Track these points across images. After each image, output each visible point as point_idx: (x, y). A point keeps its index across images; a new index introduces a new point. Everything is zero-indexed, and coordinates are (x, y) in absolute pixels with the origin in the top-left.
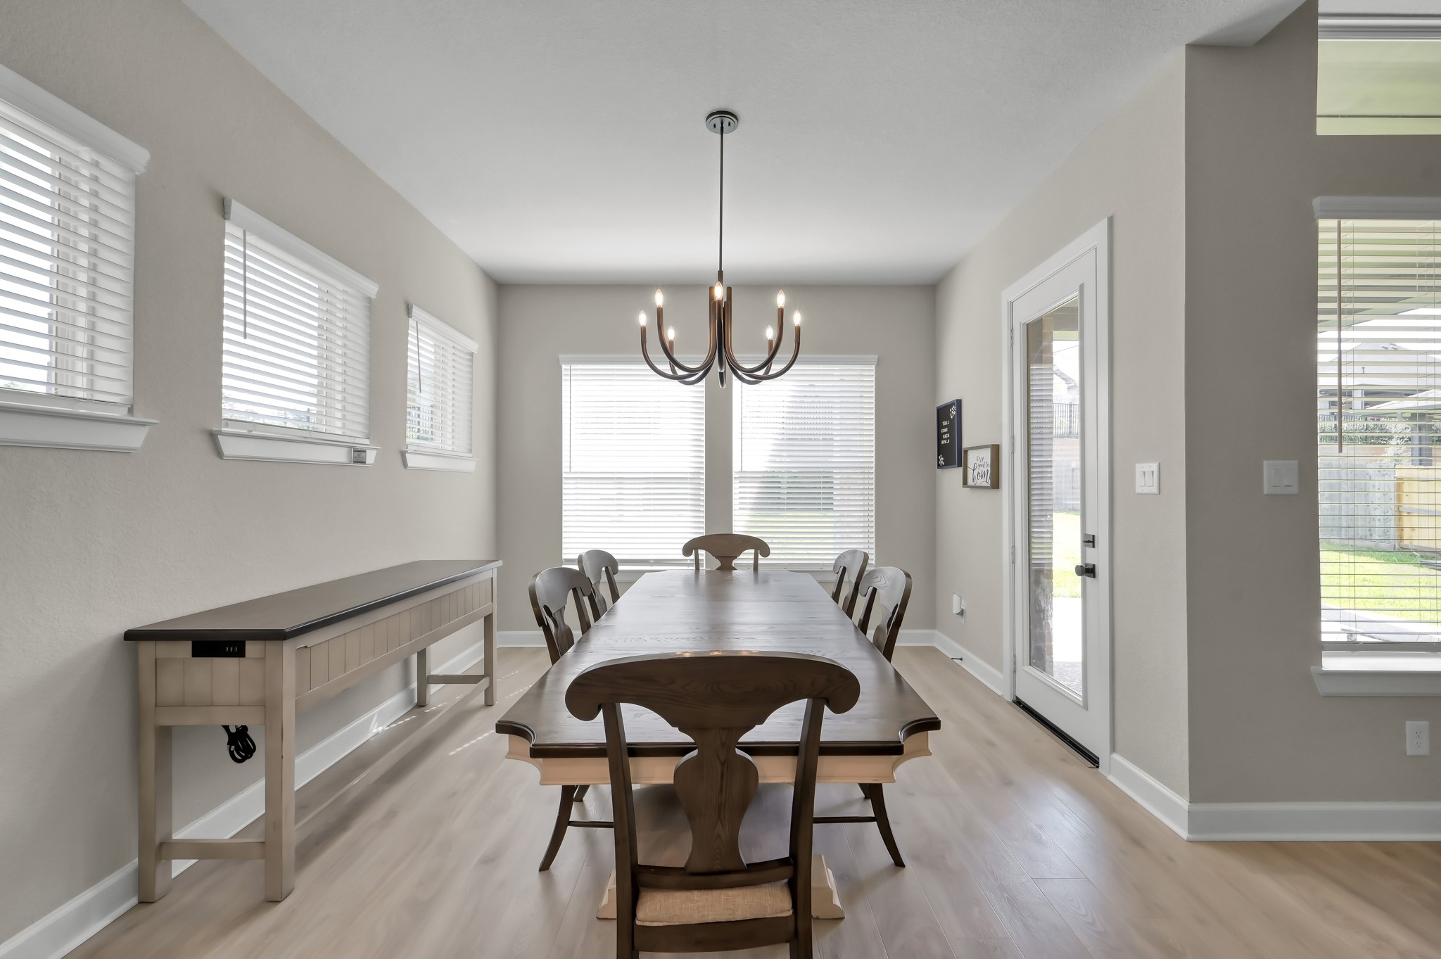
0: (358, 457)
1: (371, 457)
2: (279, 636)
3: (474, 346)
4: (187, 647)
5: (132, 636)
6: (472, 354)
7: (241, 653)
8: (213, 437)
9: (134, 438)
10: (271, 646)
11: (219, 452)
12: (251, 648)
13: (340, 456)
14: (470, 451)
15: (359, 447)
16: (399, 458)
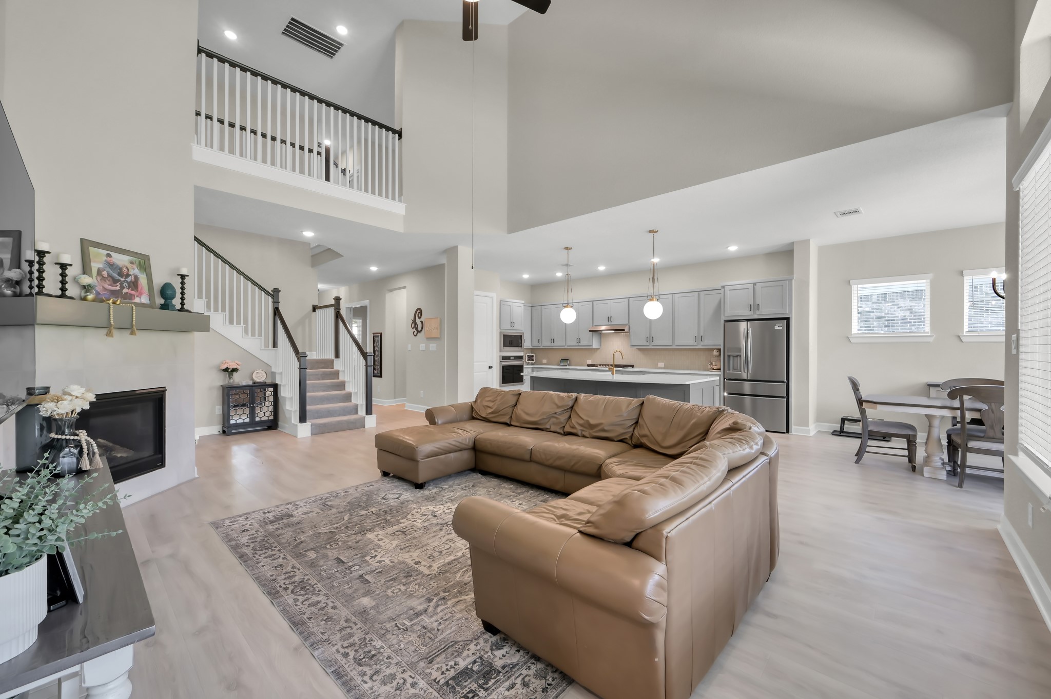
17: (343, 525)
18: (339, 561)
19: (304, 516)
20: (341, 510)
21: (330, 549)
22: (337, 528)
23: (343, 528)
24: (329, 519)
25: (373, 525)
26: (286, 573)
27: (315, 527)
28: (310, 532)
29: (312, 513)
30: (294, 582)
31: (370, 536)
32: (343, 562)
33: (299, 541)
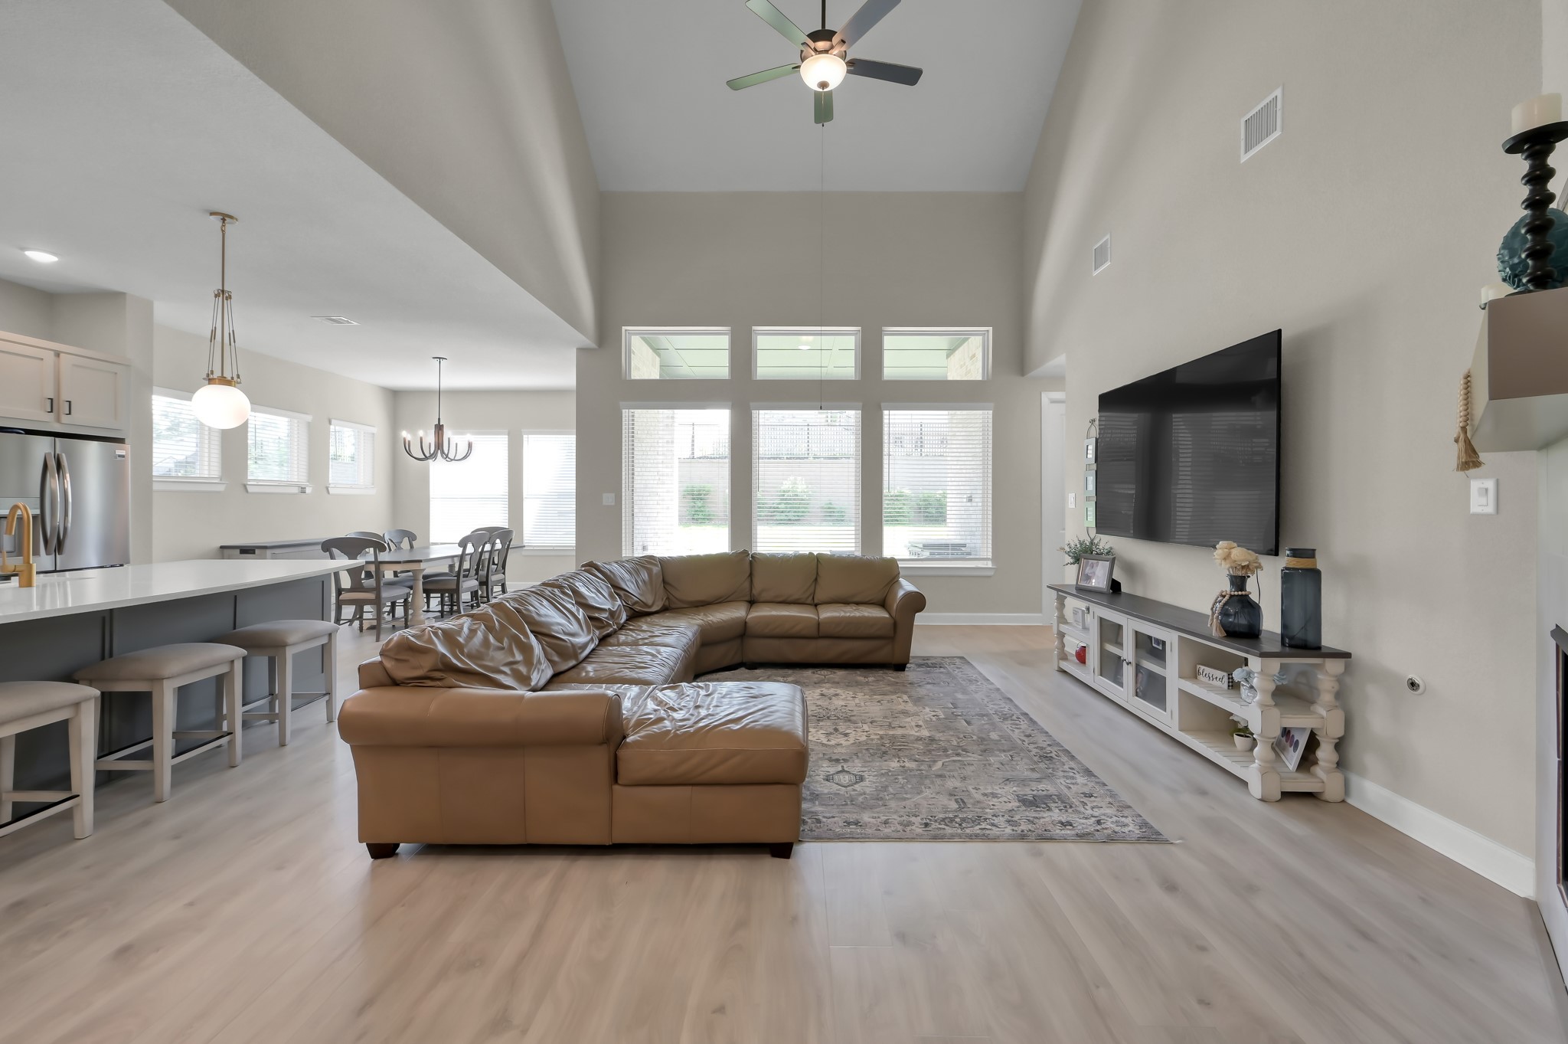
0: (303, 490)
1: (308, 490)
2: (265, 548)
3: (374, 430)
4: (238, 551)
5: (222, 547)
6: (373, 434)
7: (254, 553)
8: (245, 486)
9: (221, 488)
10: (263, 551)
11: (247, 491)
12: (257, 551)
13: (295, 490)
14: (373, 484)
15: (303, 486)
16: (325, 490)
17: (947, 756)
18: (969, 723)
19: (999, 791)
20: (938, 781)
21: (974, 735)
22: (958, 755)
23: (950, 752)
24: (963, 771)
25: (914, 743)
26: (1020, 728)
27: (985, 765)
28: (993, 761)
29: (986, 792)
30: (1012, 720)
31: (925, 733)
32: (966, 721)
33: (1008, 754)
